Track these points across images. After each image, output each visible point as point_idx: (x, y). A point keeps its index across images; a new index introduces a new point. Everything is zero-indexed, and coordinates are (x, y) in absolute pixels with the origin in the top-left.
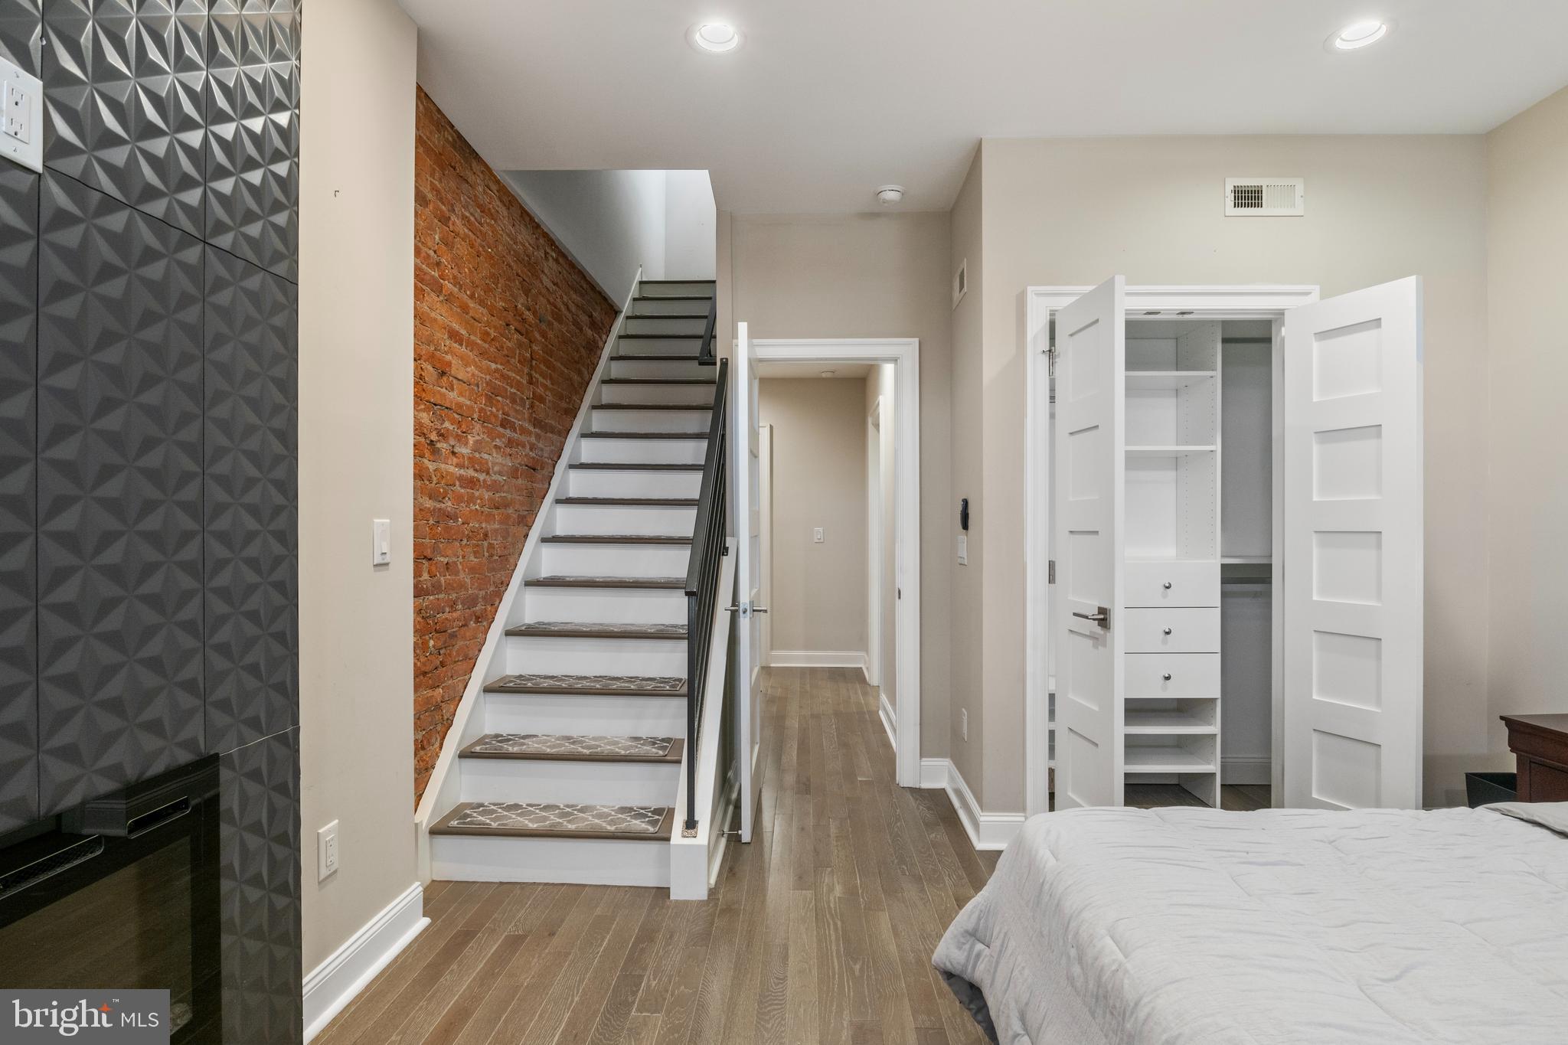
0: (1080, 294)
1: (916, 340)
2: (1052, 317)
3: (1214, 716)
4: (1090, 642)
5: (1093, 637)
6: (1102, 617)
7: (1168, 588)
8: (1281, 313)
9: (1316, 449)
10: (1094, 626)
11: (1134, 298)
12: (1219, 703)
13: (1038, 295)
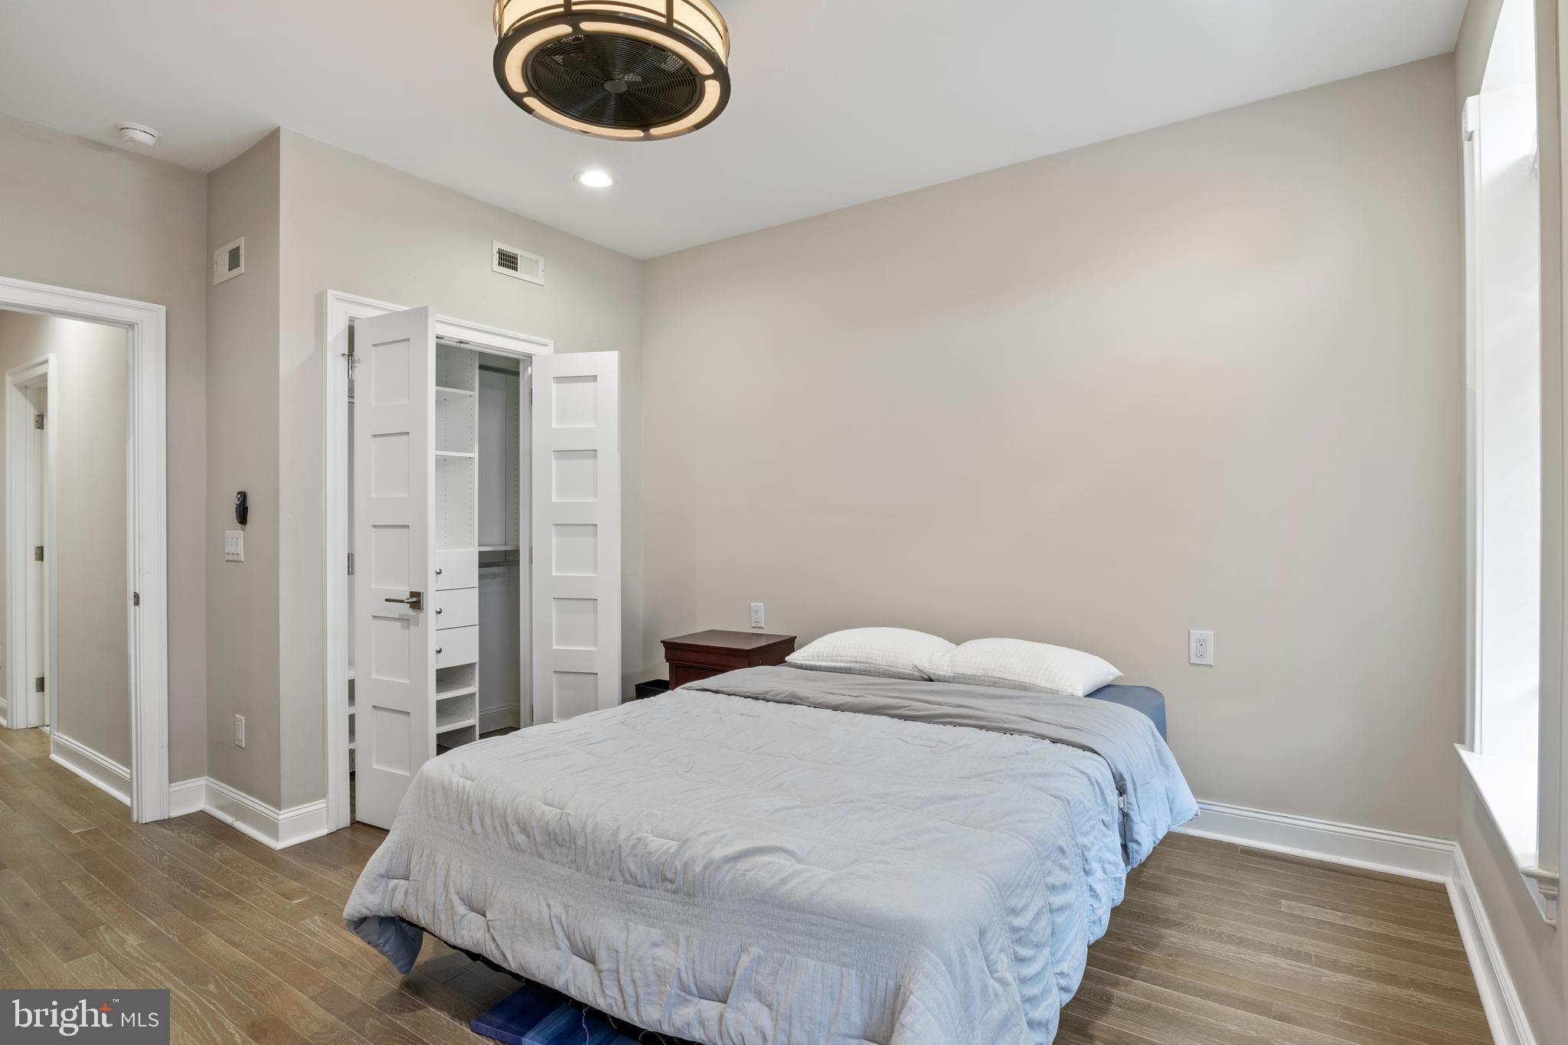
0: (389, 310)
1: (163, 308)
2: (351, 323)
3: (472, 678)
4: (398, 624)
5: (404, 620)
6: (415, 599)
7: (439, 573)
8: (529, 357)
9: (554, 462)
10: (405, 609)
11: (445, 326)
12: (477, 666)
13: (338, 299)
